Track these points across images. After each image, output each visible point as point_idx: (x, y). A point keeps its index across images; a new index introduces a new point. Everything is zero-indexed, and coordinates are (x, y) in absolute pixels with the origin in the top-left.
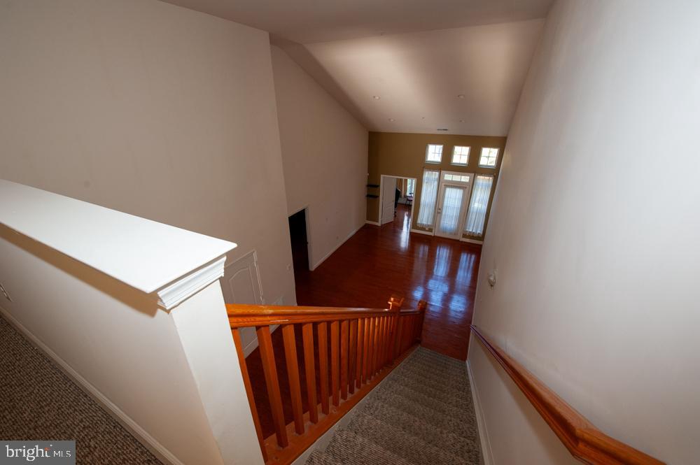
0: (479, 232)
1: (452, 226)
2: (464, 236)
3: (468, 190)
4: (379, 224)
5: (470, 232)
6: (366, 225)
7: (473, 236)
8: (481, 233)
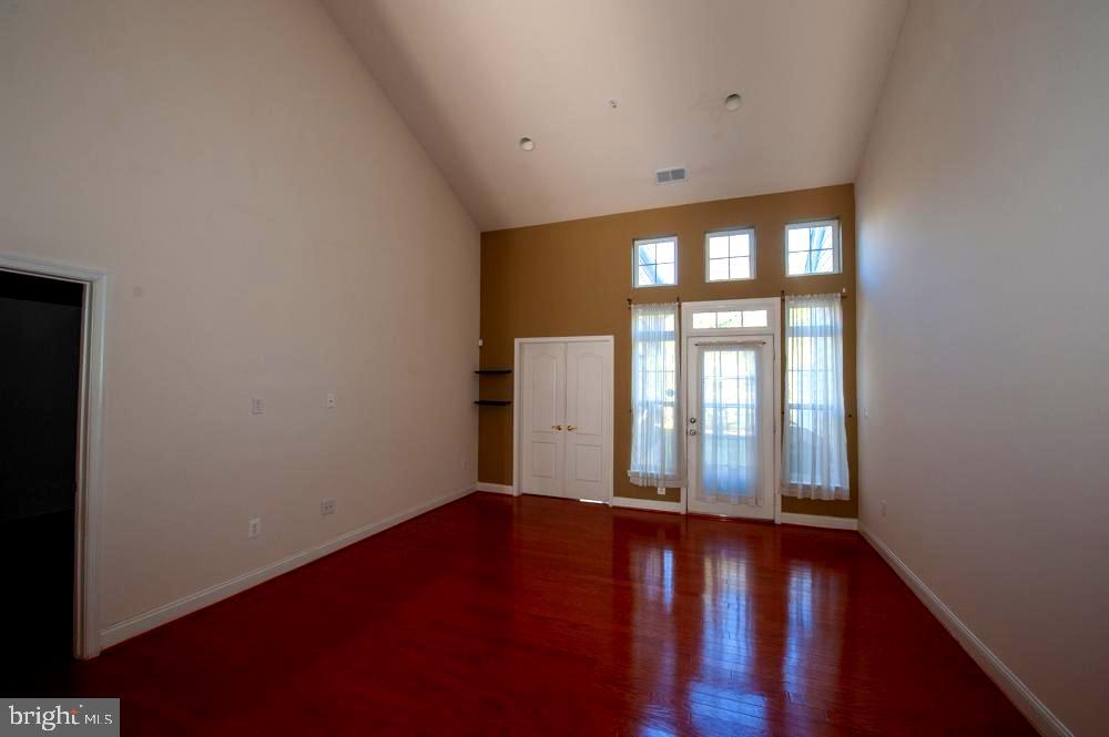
0: (835, 483)
1: (744, 474)
2: (790, 503)
3: (773, 351)
4: (512, 490)
5: (806, 487)
6: (478, 494)
7: (820, 501)
8: (847, 487)
